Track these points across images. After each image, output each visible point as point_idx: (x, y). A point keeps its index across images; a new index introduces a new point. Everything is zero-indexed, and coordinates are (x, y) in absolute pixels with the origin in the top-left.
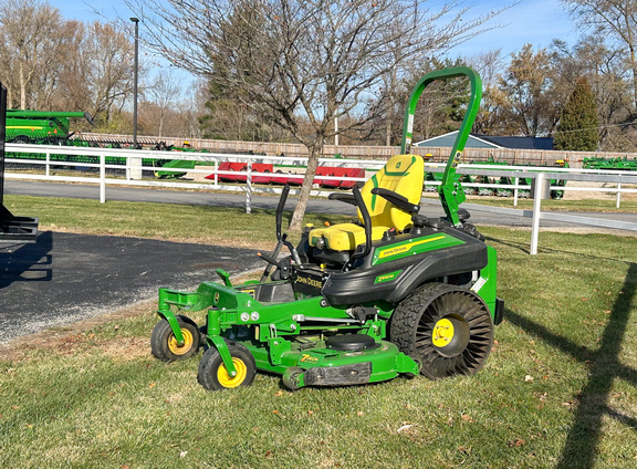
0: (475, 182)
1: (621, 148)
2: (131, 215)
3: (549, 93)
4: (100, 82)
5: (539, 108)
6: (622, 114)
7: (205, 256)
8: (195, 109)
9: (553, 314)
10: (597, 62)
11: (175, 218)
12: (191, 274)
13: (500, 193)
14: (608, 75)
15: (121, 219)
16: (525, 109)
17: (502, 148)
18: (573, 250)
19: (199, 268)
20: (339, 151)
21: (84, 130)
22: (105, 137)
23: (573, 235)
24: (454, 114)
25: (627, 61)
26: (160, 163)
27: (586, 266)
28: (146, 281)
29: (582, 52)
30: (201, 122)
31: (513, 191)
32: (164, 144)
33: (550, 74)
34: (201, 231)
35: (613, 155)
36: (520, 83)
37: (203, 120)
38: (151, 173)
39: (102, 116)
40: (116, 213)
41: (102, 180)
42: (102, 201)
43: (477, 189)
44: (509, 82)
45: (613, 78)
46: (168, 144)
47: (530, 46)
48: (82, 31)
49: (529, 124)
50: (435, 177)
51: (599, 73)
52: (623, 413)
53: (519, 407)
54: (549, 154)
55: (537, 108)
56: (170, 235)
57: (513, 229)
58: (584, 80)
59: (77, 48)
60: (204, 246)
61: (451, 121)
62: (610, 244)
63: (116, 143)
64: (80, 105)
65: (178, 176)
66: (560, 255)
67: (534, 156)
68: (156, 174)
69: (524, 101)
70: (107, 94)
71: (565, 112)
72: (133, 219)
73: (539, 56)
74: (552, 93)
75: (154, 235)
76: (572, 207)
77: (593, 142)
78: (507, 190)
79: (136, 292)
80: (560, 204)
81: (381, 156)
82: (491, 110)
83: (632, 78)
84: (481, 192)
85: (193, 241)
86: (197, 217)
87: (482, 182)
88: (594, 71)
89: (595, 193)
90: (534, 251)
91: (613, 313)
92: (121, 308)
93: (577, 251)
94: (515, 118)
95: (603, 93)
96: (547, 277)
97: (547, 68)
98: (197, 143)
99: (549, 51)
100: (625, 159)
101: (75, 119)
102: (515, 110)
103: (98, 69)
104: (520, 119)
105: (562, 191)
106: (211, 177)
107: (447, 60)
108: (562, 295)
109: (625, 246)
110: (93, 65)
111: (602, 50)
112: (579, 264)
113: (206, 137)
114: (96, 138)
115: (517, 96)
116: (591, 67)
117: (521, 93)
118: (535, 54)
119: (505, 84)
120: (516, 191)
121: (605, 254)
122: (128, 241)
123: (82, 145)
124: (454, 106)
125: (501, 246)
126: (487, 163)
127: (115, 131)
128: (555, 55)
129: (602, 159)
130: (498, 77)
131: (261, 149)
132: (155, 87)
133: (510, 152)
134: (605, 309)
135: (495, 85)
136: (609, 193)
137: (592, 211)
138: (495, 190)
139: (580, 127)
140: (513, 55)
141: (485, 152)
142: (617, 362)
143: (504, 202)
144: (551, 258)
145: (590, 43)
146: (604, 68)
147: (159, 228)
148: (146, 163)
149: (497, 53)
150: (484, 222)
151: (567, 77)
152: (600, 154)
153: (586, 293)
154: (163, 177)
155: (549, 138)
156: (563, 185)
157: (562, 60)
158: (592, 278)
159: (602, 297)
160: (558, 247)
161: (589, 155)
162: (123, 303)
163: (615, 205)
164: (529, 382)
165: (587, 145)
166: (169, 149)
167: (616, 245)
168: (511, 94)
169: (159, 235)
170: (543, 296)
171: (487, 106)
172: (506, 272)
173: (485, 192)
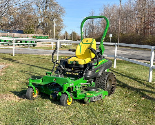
31: (28, 45)
54: (23, 35)
67: (19, 35)
78: (27, 45)
80: (36, 48)
105: (36, 45)
120: (29, 45)
129: (37, 36)
133: (12, 34)
156: (36, 43)
161: (33, 35)
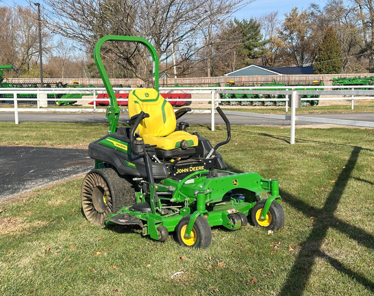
0: (262, 97)
1: (356, 70)
2: (34, 131)
3: (310, 38)
4: (23, 45)
5: (304, 48)
6: (357, 49)
7: (76, 157)
8: (86, 59)
9: (296, 185)
10: (339, 17)
11: (62, 132)
12: (63, 170)
13: (278, 104)
14: (346, 25)
15: (26, 134)
16: (295, 49)
17: (281, 75)
18: (318, 140)
19: (70, 165)
20: (178, 82)
21: (14, 77)
22: (27, 81)
23: (321, 129)
24: (250, 54)
25: (358, 15)
26: (59, 96)
27: (324, 150)
28: (32, 176)
29: (329, 11)
30: (89, 68)
31: (285, 102)
32: (61, 83)
33: (310, 26)
34: (77, 139)
35: (352, 76)
36: (291, 33)
37: (90, 66)
38: (54, 103)
39: (25, 67)
40: (24, 131)
41: (16, 109)
42: (17, 123)
43: (263, 102)
44: (285, 32)
45: (349, 27)
46: (64, 83)
47: (296, 9)
48: (10, 13)
49: (298, 58)
50: (237, 96)
51: (341, 23)
52: (329, 254)
53: (259, 254)
54: (311, 77)
55: (303, 48)
56: (55, 144)
57: (282, 127)
58: (331, 29)
59: (8, 24)
60: (77, 150)
61: (249, 59)
62: (343, 135)
63: (34, 84)
64: (10, 61)
65: (71, 103)
66: (310, 143)
67: (302, 78)
68: (57, 103)
69: (294, 44)
70: (28, 53)
71: (320, 50)
72: (34, 134)
73: (302, 15)
74: (312, 38)
75: (45, 144)
76: (323, 111)
77: (339, 68)
79: (23, 185)
80: (316, 109)
81: (204, 84)
82: (273, 51)
83: (361, 25)
84: (266, 104)
85: (70, 147)
86: (77, 130)
87: (266, 98)
88: (337, 23)
89: (340, 101)
90: (293, 142)
91: (336, 183)
92: (11, 196)
93: (321, 140)
94: (289, 55)
95: (344, 36)
96: (298, 160)
97: (308, 22)
98: (87, 81)
99: (309, 12)
100: (359, 78)
101: (8, 70)
102: (289, 50)
103: (21, 36)
104: (292, 55)
105: (318, 101)
106: (92, 103)
107: (244, 20)
108: (305, 171)
109: (351, 135)
110: (18, 35)
111: (341, 9)
112: (320, 149)
113: (93, 77)
114: (21, 81)
115: (290, 41)
116: (335, 20)
117: (292, 39)
118: (300, 13)
119: (282, 33)
120: (287, 103)
121: (339, 141)
122: (27, 149)
123: (9, 87)
124: (250, 50)
125: (273, 139)
126: (271, 85)
127: (34, 76)
128: (312, 13)
129: (345, 79)
130: (277, 29)
131: (128, 83)
132: (58, 47)
133: (286, 77)
134: (331, 179)
135: (275, 35)
136: (348, 100)
137: (336, 113)
138: (275, 102)
139: (330, 59)
140: (286, 15)
141: (270, 78)
142: (332, 217)
143: (280, 110)
144: (304, 146)
145: (334, 5)
146: (344, 20)
147: (50, 139)
148: (49, 96)
149: (276, 14)
150: (265, 123)
151: (321, 27)
152: (343, 75)
153: (321, 169)
154: (62, 104)
155: (311, 67)
156: (318, 97)
157: (316, 17)
158: (327, 158)
159: (331, 171)
160: (309, 138)
161: (336, 76)
162: (12, 193)
163: (351, 108)
164: (270, 235)
165: (335, 70)
166: (65, 86)
167: (346, 135)
168: (286, 39)
169: (48, 144)
170: (292, 172)
171: (271, 48)
172: (272, 157)
173: (269, 103)
